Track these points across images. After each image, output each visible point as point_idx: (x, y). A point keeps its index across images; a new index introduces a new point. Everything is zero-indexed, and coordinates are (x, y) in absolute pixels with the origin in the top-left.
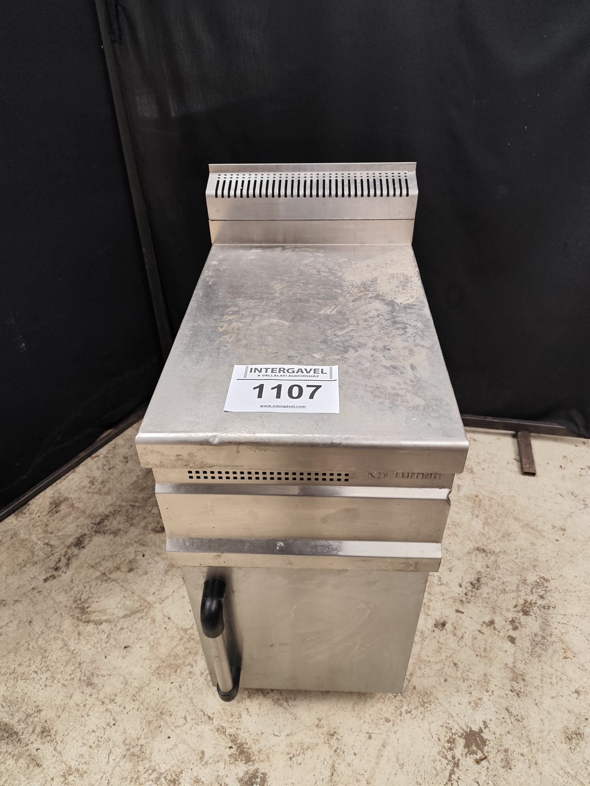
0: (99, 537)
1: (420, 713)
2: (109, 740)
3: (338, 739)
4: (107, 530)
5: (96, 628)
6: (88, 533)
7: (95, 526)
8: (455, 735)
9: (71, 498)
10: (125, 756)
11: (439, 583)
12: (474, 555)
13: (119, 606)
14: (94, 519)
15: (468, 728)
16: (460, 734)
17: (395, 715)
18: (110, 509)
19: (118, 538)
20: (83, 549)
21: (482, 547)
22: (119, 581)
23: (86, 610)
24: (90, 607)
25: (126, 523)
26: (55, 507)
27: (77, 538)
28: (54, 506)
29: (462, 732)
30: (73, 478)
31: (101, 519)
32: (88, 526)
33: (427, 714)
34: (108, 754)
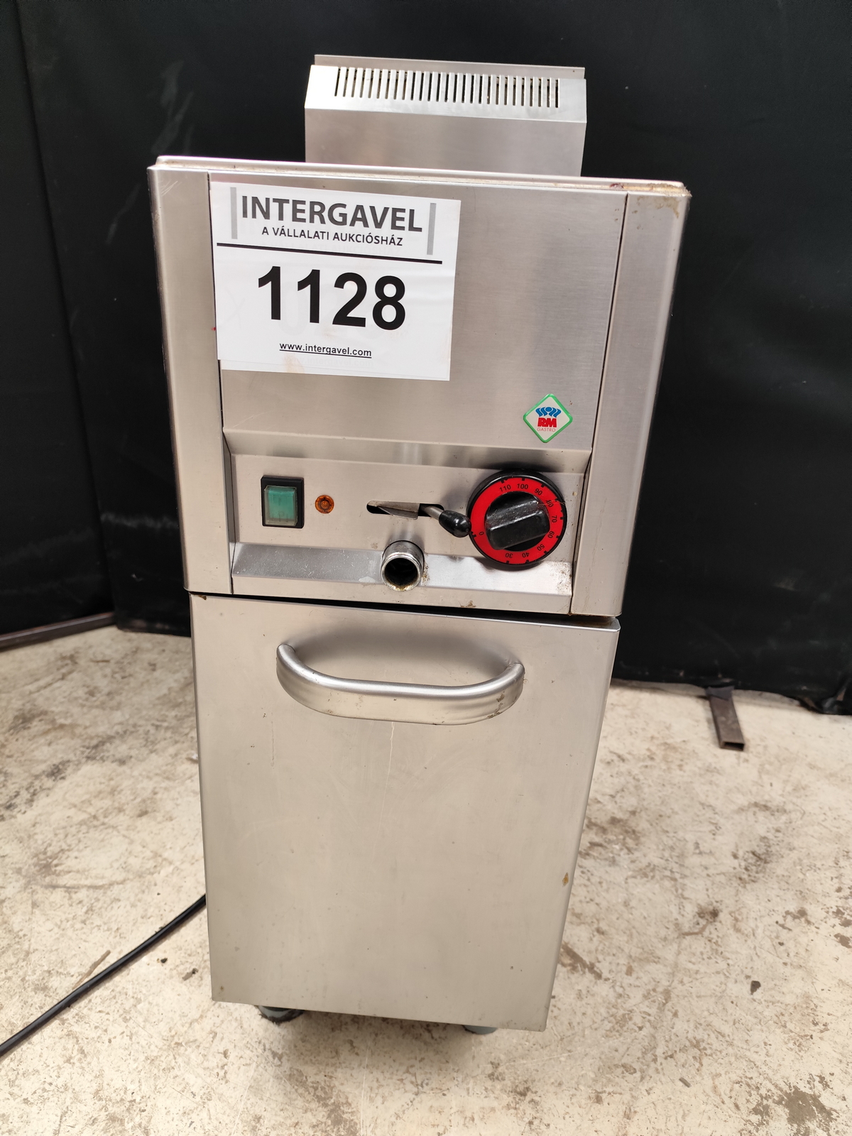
0: (93, 765)
1: (691, 1058)
2: (66, 1088)
3: (532, 1100)
4: (108, 757)
5: (67, 897)
6: (74, 759)
7: (88, 751)
8: (766, 1098)
9: (53, 712)
10: (94, 1121)
11: (697, 851)
12: (750, 814)
13: (116, 865)
14: (88, 741)
15: (790, 1087)
16: (776, 1099)
17: (644, 1061)
18: (119, 728)
19: (124, 768)
20: (62, 781)
21: (763, 803)
22: (119, 828)
23: (53, 869)
24: (61, 864)
25: (143, 749)
26: (22, 723)
27: (54, 765)
28: (21, 721)
29: (779, 1093)
30: (60, 687)
31: (100, 742)
32: (76, 749)
33: (705, 1061)
34: (59, 1115)
